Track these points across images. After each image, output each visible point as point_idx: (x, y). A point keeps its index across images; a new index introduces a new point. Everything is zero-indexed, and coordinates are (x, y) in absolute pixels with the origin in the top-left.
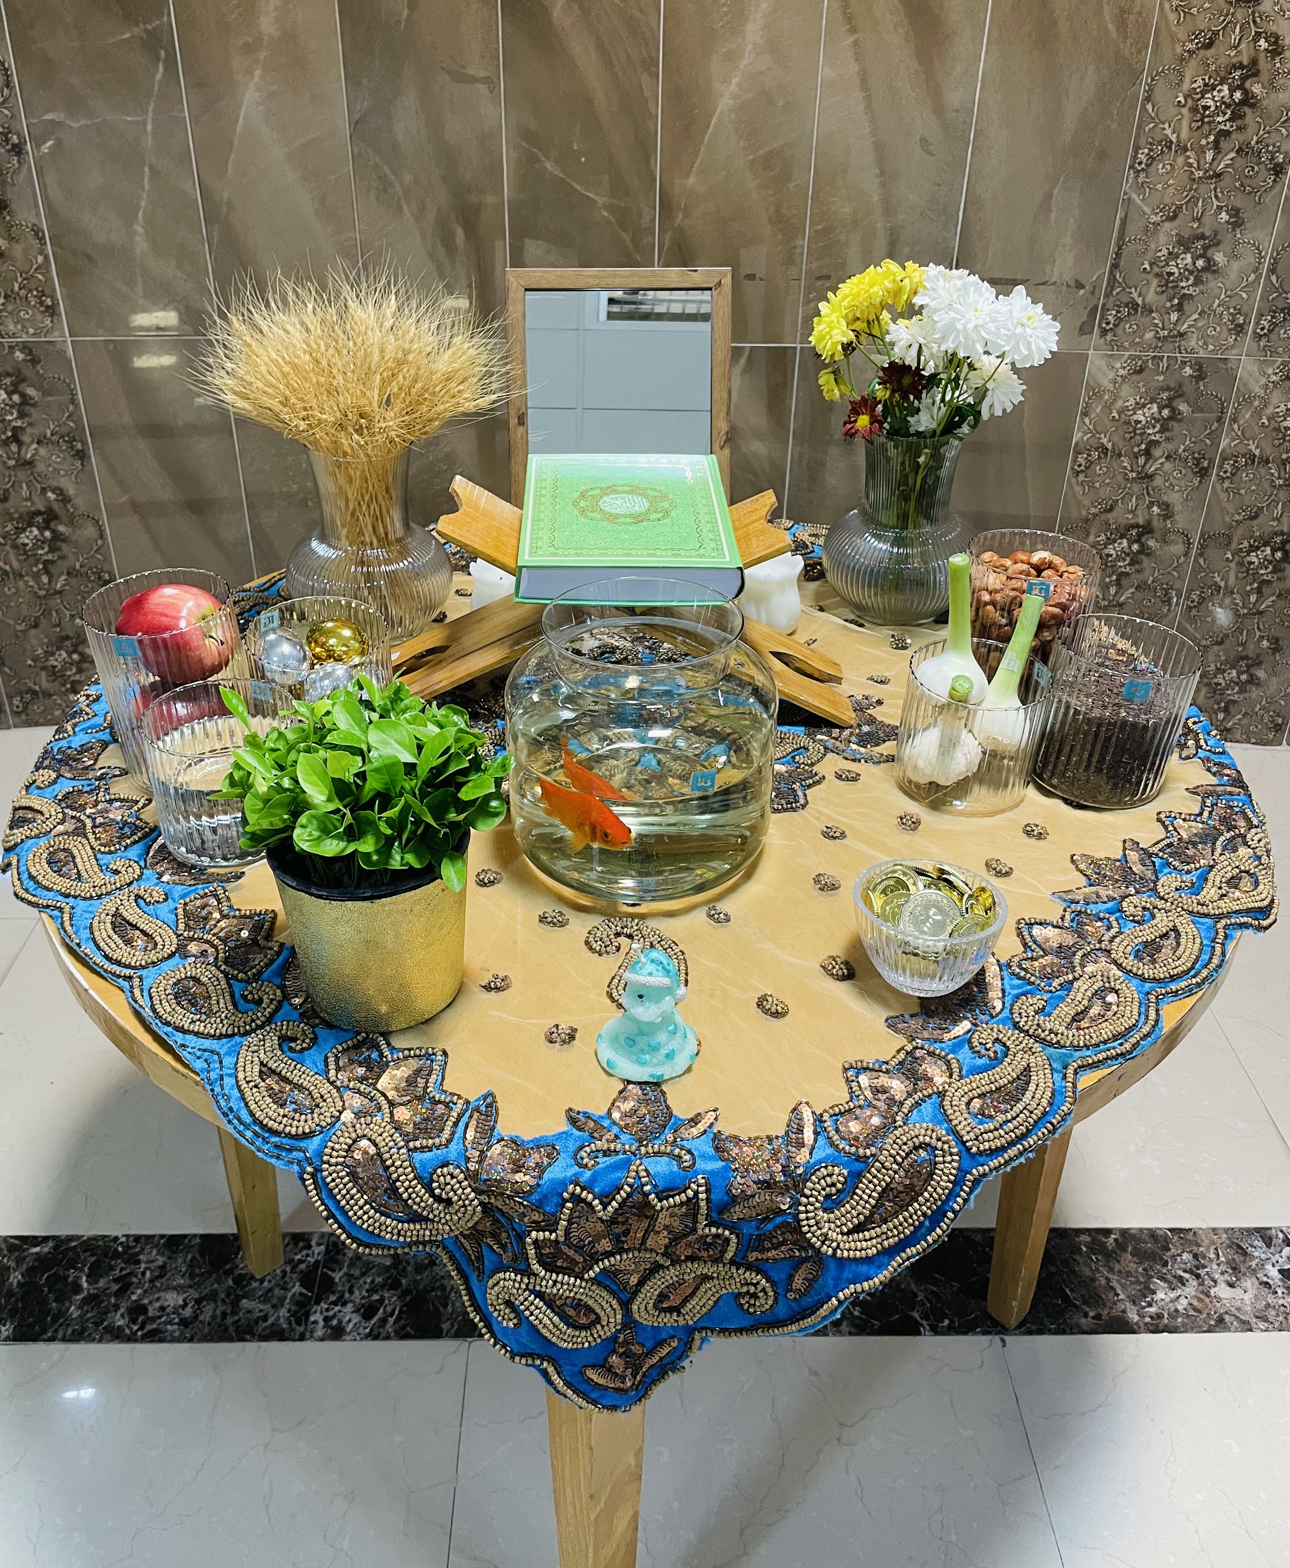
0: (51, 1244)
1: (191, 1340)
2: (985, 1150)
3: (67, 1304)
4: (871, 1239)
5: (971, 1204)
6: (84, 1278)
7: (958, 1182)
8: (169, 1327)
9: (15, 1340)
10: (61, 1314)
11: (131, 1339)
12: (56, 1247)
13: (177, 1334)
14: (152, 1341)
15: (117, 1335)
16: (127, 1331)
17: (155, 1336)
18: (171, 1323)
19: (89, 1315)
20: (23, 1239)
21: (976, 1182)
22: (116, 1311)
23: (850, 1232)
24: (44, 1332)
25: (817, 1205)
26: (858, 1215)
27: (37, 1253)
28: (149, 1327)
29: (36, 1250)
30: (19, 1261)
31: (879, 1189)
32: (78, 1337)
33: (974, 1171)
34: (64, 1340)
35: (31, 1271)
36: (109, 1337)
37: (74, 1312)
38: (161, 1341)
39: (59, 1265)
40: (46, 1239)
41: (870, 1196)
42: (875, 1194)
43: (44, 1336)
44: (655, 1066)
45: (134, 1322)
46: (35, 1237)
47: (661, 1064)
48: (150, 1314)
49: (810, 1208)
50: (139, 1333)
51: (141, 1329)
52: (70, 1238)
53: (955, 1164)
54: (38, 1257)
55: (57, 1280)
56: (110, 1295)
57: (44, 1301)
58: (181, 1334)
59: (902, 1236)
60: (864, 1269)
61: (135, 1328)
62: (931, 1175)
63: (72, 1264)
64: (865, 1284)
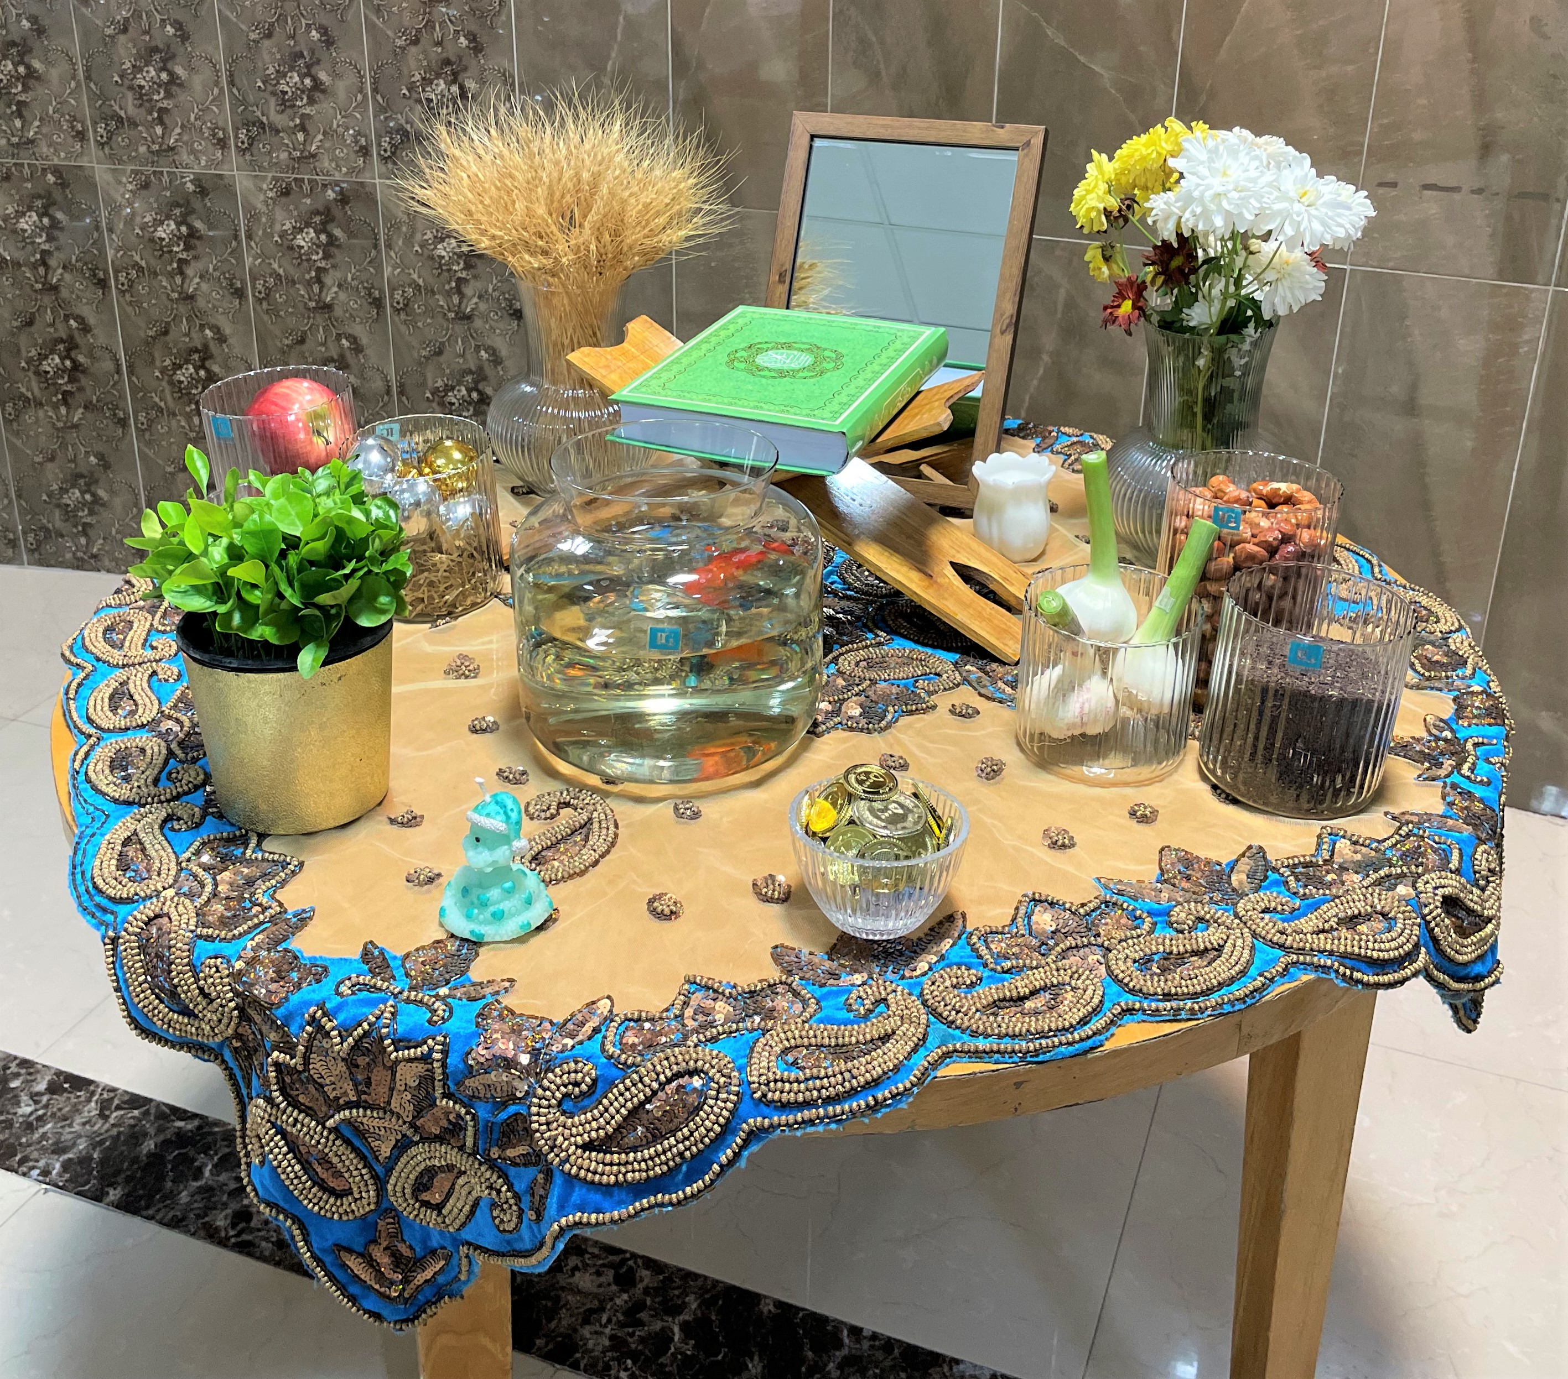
0: (196, 1123)
1: (277, 1264)
2: (773, 1101)
3: (182, 1187)
4: (611, 1164)
5: (742, 1163)
6: (210, 1167)
7: (727, 1129)
8: (264, 1244)
9: (117, 1207)
10: (172, 1195)
11: (223, 1243)
12: (199, 1128)
13: (267, 1253)
14: (240, 1252)
15: (212, 1235)
16: (223, 1234)
17: (245, 1248)
18: (267, 1239)
19: (196, 1205)
20: (174, 1110)
21: (752, 1136)
22: (222, 1210)
23: (587, 1147)
24: (147, 1208)
25: (554, 1101)
26: (599, 1128)
27: (179, 1128)
28: (245, 1237)
29: (180, 1124)
30: (160, 1130)
31: (629, 1104)
32: (175, 1224)
33: (751, 1121)
34: (161, 1223)
35: (166, 1142)
36: (202, 1233)
37: (184, 1197)
38: (250, 1254)
39: (194, 1146)
40: (195, 1116)
41: (618, 1112)
42: (623, 1111)
43: (145, 1213)
44: (481, 923)
45: (233, 1227)
46: (185, 1111)
47: (486, 922)
48: (253, 1224)
49: (544, 1102)
50: (233, 1240)
51: (236, 1236)
52: (217, 1123)
53: (730, 1105)
54: (179, 1133)
55: (186, 1160)
56: (224, 1192)
57: (161, 1178)
58: (272, 1254)
59: (651, 1173)
60: (596, 1197)
61: (232, 1233)
62: (699, 1108)
63: (205, 1150)
64: (594, 1216)
